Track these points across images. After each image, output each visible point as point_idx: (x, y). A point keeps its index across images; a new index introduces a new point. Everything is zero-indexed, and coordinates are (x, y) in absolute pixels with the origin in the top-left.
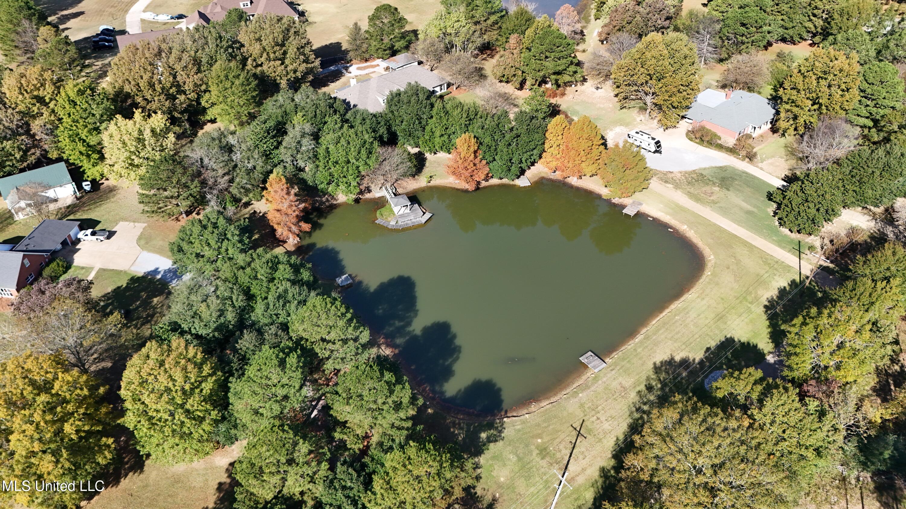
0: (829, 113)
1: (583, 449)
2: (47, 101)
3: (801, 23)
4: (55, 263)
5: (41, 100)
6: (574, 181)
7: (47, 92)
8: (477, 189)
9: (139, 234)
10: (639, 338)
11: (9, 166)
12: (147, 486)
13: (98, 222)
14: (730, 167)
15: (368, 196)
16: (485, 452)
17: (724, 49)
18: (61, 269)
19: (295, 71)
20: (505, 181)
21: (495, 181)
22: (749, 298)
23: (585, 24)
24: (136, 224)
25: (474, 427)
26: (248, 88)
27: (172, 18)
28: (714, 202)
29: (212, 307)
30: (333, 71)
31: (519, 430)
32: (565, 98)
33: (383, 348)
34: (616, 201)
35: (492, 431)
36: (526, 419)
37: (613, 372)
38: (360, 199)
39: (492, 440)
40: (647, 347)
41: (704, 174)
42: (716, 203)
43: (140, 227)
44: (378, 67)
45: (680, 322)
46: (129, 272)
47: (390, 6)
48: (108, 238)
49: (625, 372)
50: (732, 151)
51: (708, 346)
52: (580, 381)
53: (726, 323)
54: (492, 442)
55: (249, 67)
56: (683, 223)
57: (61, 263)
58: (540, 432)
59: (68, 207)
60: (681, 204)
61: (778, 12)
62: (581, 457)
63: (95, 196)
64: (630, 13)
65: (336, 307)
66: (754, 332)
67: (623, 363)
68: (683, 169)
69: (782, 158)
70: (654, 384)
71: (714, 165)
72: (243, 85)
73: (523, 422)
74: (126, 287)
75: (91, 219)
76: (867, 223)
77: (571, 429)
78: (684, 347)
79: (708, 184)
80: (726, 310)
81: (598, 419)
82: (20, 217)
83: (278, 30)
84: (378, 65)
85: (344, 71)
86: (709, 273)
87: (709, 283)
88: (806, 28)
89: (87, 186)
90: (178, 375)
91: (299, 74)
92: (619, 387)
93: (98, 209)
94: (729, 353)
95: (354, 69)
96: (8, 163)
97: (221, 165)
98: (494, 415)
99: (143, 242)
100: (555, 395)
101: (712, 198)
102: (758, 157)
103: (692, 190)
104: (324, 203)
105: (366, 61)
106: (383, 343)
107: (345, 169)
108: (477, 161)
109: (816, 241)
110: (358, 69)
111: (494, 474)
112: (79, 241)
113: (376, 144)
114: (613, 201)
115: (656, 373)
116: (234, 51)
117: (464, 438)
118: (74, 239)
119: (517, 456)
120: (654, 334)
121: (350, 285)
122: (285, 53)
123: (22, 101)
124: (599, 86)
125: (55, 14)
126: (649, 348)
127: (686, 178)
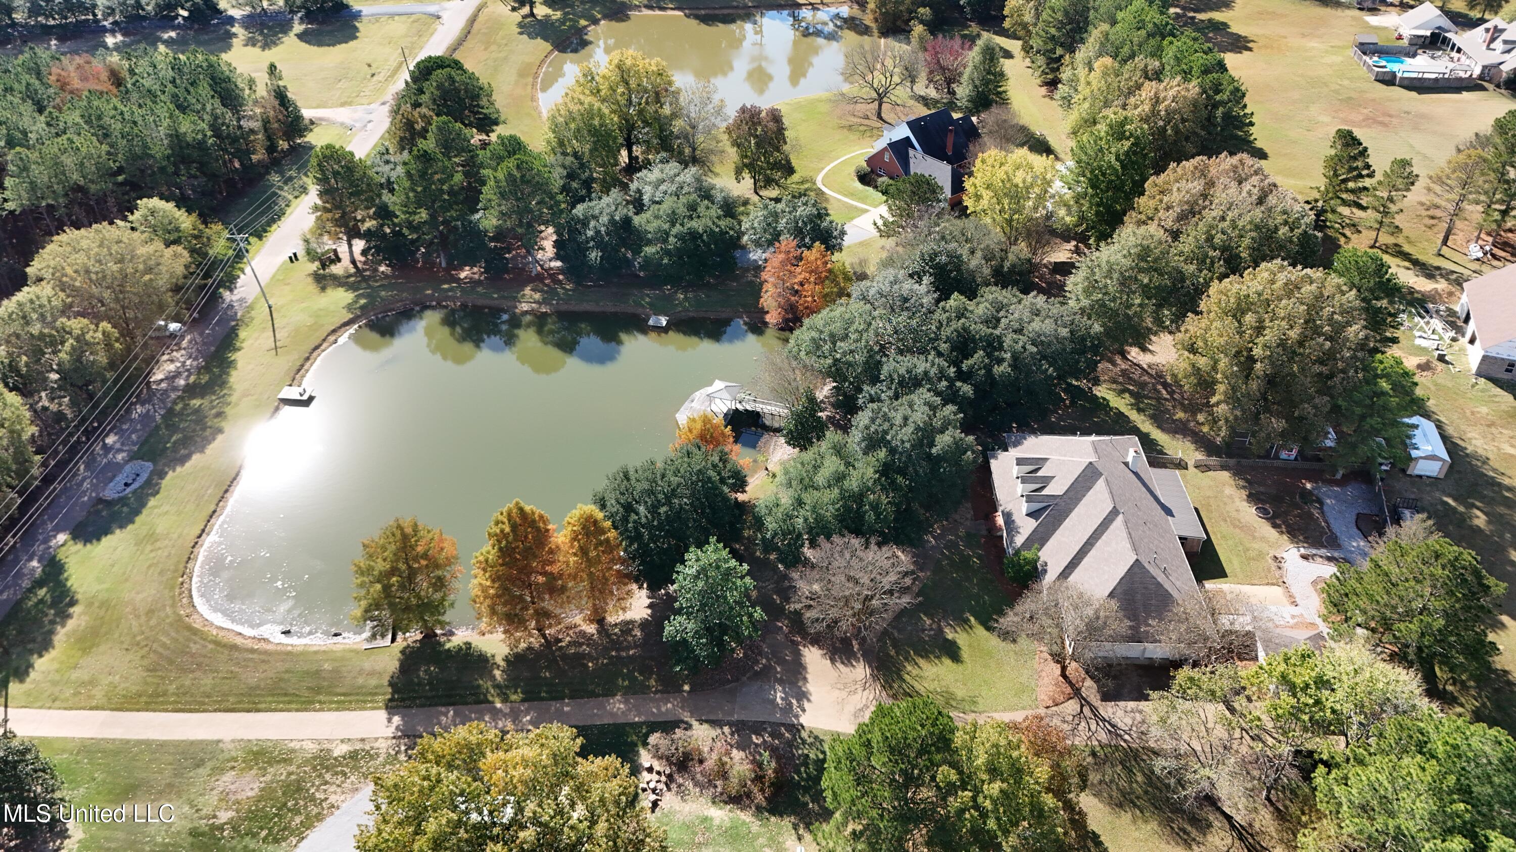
79: (251, 817)
127: (313, 799)
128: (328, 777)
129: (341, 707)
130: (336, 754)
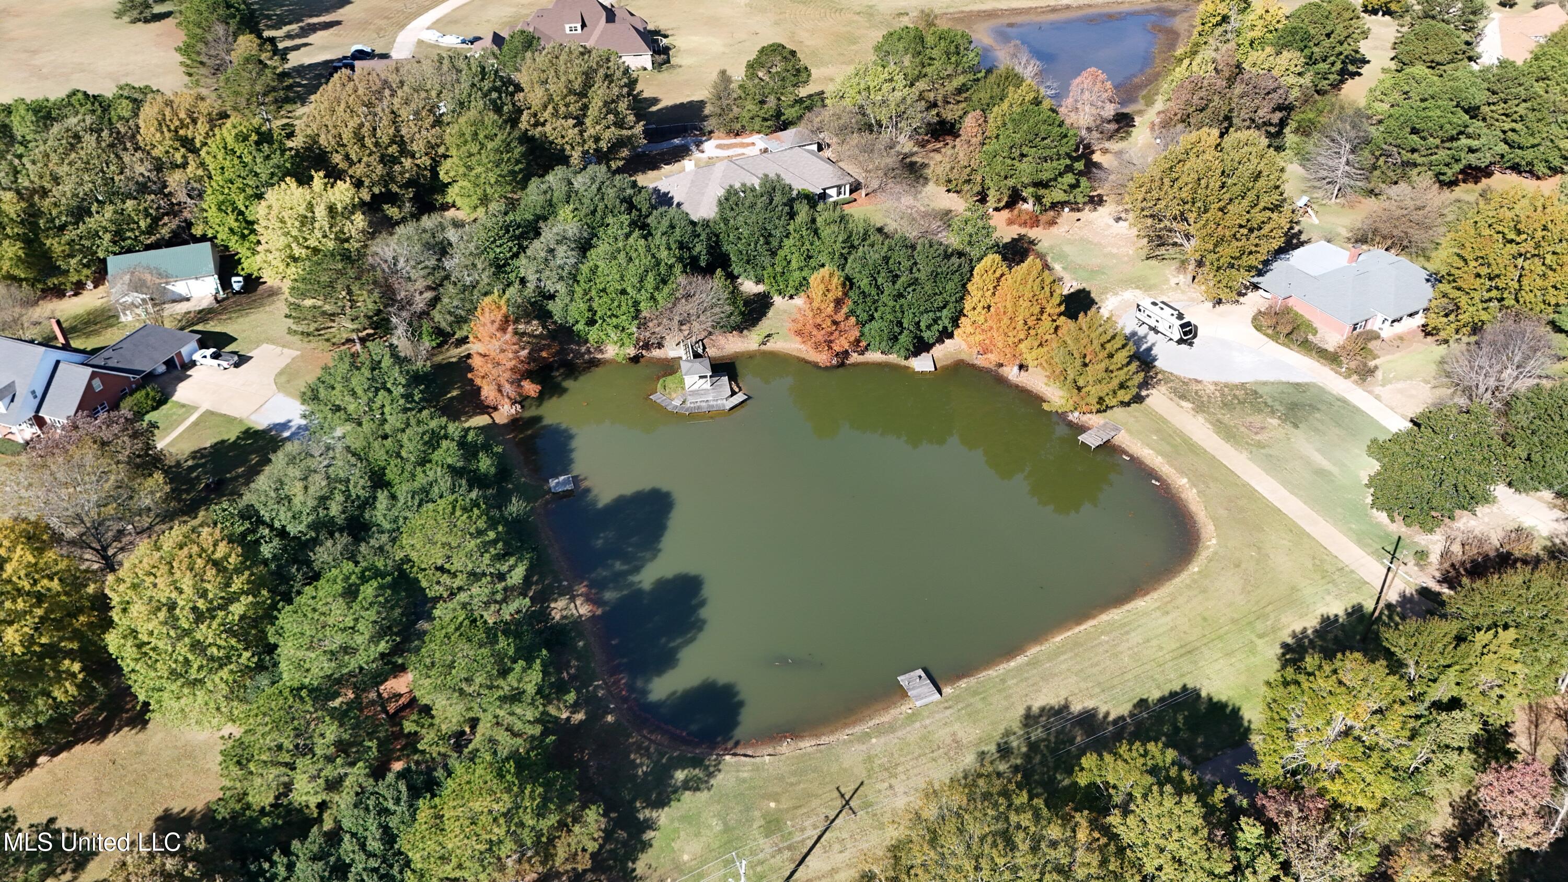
0: (1517, 306)
1: (845, 835)
2: (198, 145)
3: (1552, 141)
4: (143, 392)
5: (188, 144)
6: (1012, 373)
7: (199, 132)
8: (842, 365)
9: (283, 365)
10: (1020, 660)
11: (130, 238)
12: (140, 753)
13: (233, 340)
14: (1314, 385)
15: (656, 353)
16: (672, 803)
17: (1377, 173)
18: (149, 402)
19: (597, 139)
20: (893, 358)
21: (874, 356)
22: (1260, 626)
23: (1143, 108)
24: (286, 350)
25: (670, 759)
26: (505, 157)
27: (463, 42)
28: (1260, 445)
29: (312, 490)
30: (677, 147)
31: (744, 781)
32: (1054, 230)
33: (578, 602)
34: (1074, 417)
35: (697, 771)
36: (764, 764)
37: (948, 712)
38: (643, 356)
39: (691, 785)
40: (1027, 679)
41: (1260, 392)
42: (1264, 447)
43: (290, 354)
44: (751, 148)
45: (1106, 647)
46: (246, 422)
47: (784, 47)
48: (237, 365)
49: (970, 715)
50: (1331, 358)
51: (1145, 697)
52: (886, 718)
53: (1196, 662)
54: (688, 789)
55: (523, 125)
56: (1182, 473)
57: (152, 394)
58: (779, 790)
59: (200, 312)
60: (1195, 439)
61: (1507, 115)
62: (837, 847)
63: (244, 300)
64: (1203, 93)
65: (470, 517)
66: (1247, 690)
67: (972, 700)
68: (1223, 379)
69: (1428, 382)
70: (1015, 744)
71: (1284, 379)
72: (497, 151)
73: (757, 769)
74: (235, 442)
75: (225, 334)
76: (1556, 525)
77: (836, 794)
78: (1097, 690)
79: (1260, 411)
80: (1206, 641)
81: (891, 787)
82: (127, 318)
83: (577, 69)
84: (753, 144)
85: (693, 148)
86: (1196, 569)
87: (1189, 587)
88: (1560, 150)
89: (237, 283)
90: (187, 583)
91: (604, 145)
92: (948, 740)
93: (241, 320)
94: (1180, 718)
95: (710, 147)
96: (128, 234)
97: (422, 273)
98: (713, 746)
99: (283, 379)
100: (832, 732)
101: (1258, 437)
102: (1379, 374)
103: (1226, 418)
104: (583, 355)
105: (737, 135)
106: (581, 595)
107: (616, 303)
108: (840, 317)
109: (1435, 543)
110: (719, 147)
111: (676, 845)
112: (193, 364)
113: (678, 269)
114: (1071, 417)
115: (1026, 725)
116: (500, 98)
117: (645, 773)
118: (186, 360)
119: (725, 824)
120: (1049, 659)
121: (567, 494)
122: (585, 107)
123: (160, 143)
124: (1123, 215)
125: (299, 20)
126: (1031, 682)
127: (1223, 395)
128: (1205, 399)
129: (1165, 421)
130: (1190, 405)
